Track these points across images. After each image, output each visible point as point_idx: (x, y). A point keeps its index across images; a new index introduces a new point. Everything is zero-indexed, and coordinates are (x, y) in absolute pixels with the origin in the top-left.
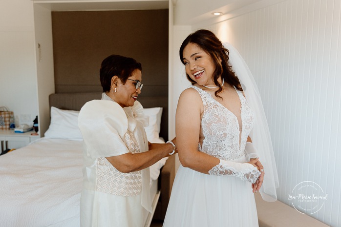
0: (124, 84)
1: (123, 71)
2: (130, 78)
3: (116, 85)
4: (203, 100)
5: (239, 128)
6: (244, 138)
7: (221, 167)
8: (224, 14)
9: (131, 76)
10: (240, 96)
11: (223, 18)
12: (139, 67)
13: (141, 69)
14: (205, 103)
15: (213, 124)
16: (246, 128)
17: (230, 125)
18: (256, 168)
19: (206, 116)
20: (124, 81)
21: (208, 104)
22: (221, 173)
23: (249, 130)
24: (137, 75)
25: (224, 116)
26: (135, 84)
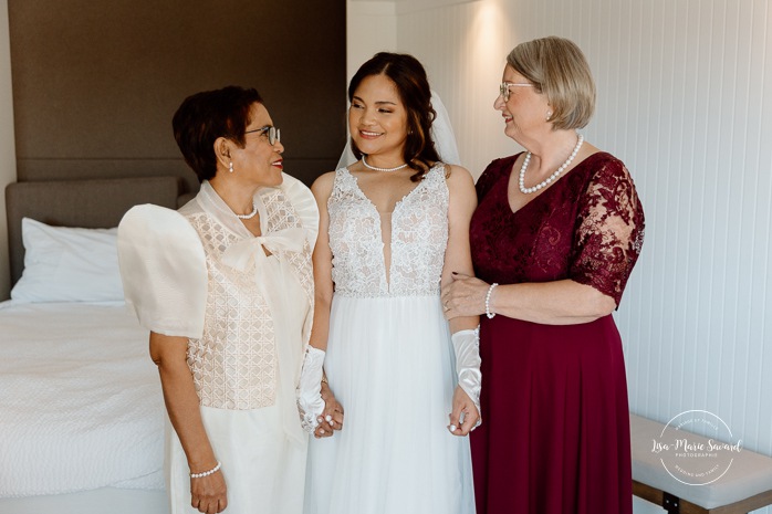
0: (244, 148)
1: (229, 121)
2: (248, 129)
3: (229, 156)
9: (249, 123)
12: (253, 96)
13: (260, 100)
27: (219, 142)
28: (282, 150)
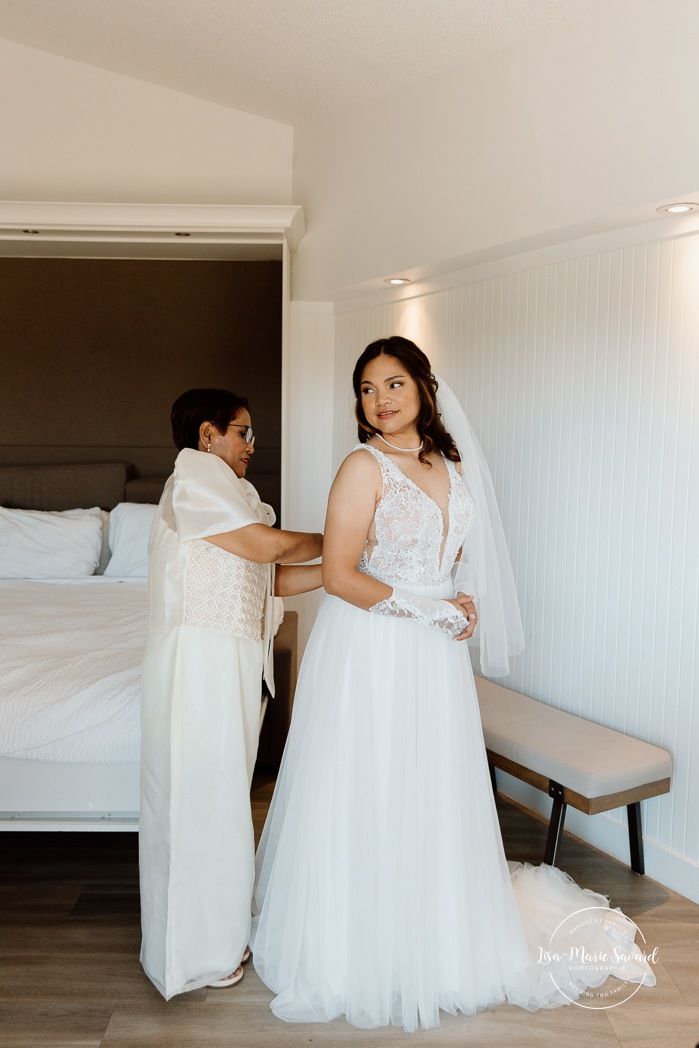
0: (224, 435)
2: (232, 423)
4: (384, 475)
5: (442, 531)
6: (451, 551)
7: (392, 603)
8: (412, 283)
9: (234, 419)
10: (450, 471)
11: (411, 291)
14: (385, 481)
15: (395, 520)
16: (456, 530)
17: (426, 525)
18: (460, 614)
19: (384, 505)
20: (223, 430)
21: (392, 482)
22: (393, 613)
23: (462, 536)
24: (244, 417)
25: (417, 508)
26: (243, 434)
27: (206, 424)
28: (252, 451)
